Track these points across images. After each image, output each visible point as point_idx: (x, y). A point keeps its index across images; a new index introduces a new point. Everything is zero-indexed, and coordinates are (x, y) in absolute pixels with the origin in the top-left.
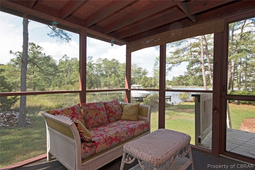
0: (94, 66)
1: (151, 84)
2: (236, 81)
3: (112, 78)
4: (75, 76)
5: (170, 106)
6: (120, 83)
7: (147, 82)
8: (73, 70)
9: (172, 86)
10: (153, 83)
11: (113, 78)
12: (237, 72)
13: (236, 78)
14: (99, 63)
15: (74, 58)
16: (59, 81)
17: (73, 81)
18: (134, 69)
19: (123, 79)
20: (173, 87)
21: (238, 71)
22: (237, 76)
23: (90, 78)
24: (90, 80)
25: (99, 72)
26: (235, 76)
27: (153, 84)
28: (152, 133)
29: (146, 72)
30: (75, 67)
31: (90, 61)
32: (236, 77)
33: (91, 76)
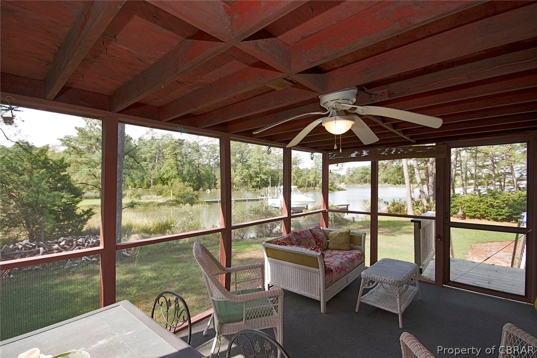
0: (204, 148)
1: (309, 182)
2: (460, 177)
3: (237, 171)
4: (168, 168)
5: (349, 223)
6: (251, 180)
7: (302, 178)
8: (166, 157)
9: (346, 185)
10: (311, 179)
11: (239, 170)
12: (461, 161)
13: (459, 172)
14: (212, 143)
15: (167, 135)
16: (139, 176)
17: (165, 176)
18: (277, 154)
19: (257, 173)
20: (348, 186)
21: (462, 159)
22: (461, 168)
23: (197, 172)
24: (198, 176)
25: (211, 160)
26: (457, 169)
27: (312, 182)
28: (380, 261)
29: (298, 159)
30: (170, 151)
31: (197, 141)
32: (459, 170)
33: (198, 167)
